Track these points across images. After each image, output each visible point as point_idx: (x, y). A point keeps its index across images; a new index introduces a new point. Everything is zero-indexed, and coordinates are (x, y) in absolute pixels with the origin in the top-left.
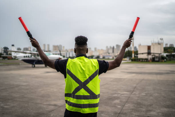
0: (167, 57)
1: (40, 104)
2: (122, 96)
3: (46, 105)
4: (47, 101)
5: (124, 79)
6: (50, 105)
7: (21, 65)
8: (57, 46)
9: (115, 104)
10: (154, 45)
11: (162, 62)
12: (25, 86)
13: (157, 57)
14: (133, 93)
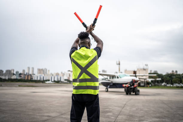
0: (152, 83)
1: (33, 115)
2: (114, 110)
3: (39, 116)
4: (39, 113)
5: (114, 99)
6: (44, 116)
7: (4, 86)
8: (42, 70)
9: (108, 116)
10: (139, 71)
11: (147, 87)
12: (12, 102)
13: (142, 82)
14: (124, 108)
